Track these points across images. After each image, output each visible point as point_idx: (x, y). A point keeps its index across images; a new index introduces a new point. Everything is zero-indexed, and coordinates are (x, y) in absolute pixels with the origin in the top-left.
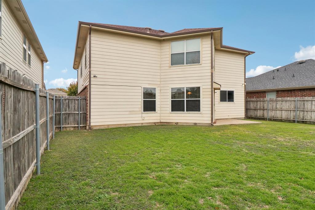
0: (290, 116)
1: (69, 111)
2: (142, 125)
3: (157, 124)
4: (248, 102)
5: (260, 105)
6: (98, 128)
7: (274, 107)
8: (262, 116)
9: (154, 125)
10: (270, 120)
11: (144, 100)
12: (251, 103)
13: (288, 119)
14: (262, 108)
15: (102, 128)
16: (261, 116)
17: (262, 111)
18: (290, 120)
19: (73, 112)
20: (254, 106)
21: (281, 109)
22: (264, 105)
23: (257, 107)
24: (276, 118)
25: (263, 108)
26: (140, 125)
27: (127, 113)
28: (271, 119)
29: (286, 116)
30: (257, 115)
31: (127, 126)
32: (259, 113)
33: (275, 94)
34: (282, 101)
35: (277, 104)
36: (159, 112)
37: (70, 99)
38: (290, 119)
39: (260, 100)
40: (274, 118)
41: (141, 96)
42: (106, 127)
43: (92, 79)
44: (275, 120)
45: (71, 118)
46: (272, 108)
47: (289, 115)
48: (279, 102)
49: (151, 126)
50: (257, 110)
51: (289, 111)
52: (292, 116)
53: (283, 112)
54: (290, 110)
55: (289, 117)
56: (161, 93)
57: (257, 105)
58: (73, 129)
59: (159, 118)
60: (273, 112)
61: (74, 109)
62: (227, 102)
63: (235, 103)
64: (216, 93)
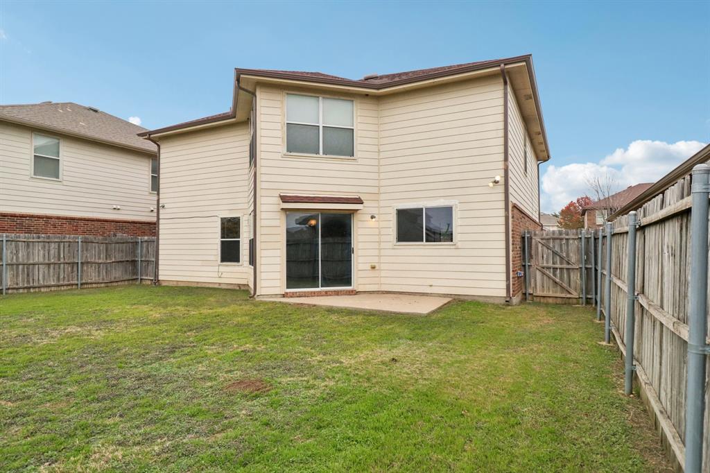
11: (221, 241)
36: (245, 264)
41: (217, 234)
62: (425, 243)
63: (459, 245)
64: (374, 220)
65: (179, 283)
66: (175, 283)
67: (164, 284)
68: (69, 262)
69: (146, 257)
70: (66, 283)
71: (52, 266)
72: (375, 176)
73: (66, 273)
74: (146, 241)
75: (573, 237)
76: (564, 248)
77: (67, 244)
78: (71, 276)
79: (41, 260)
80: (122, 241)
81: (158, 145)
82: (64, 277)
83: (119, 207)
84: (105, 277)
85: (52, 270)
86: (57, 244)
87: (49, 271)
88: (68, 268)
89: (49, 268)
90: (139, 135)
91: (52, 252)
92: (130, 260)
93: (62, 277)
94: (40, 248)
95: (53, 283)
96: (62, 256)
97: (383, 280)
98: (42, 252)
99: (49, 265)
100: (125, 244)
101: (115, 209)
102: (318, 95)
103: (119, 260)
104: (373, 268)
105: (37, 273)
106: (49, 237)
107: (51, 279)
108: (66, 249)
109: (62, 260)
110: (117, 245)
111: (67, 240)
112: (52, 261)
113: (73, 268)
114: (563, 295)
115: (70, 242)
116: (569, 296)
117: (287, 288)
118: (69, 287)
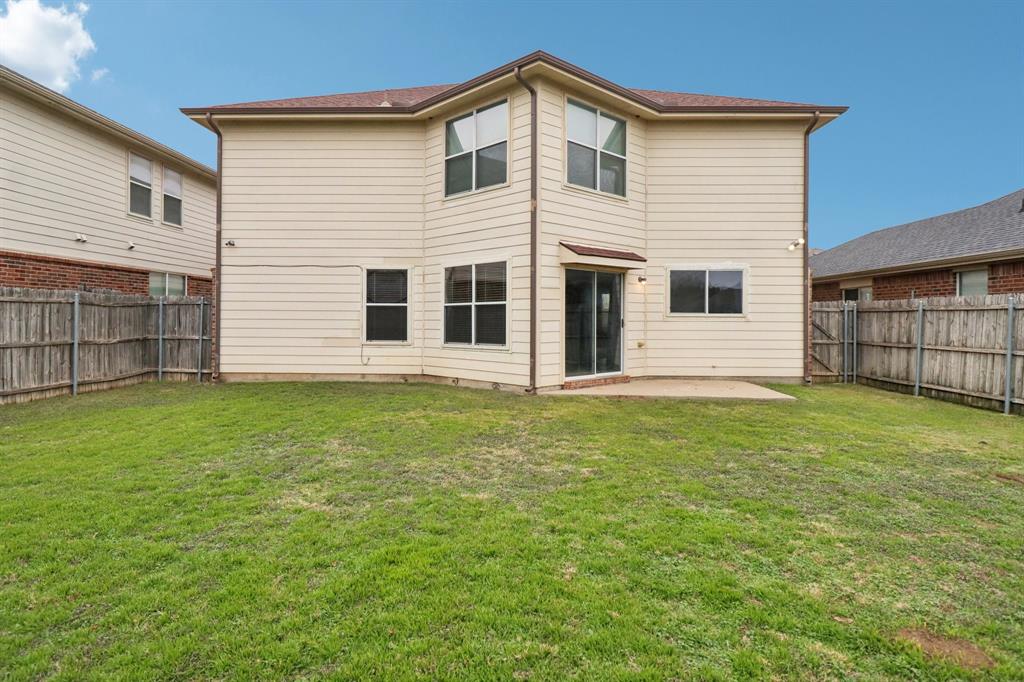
0: (991, 378)
1: (180, 334)
2: (362, 380)
3: (411, 381)
4: (866, 316)
5: (898, 327)
6: (238, 379)
7: (943, 337)
8: (904, 374)
9: (402, 381)
10: (926, 392)
11: (368, 307)
12: (874, 317)
13: (984, 392)
14: (905, 340)
15: (250, 379)
16: (901, 376)
17: (903, 353)
18: (991, 400)
19: (187, 337)
20: (881, 330)
21: (963, 345)
22: (910, 327)
23: (891, 335)
24: (945, 386)
25: (909, 341)
26: (358, 379)
27: (319, 342)
28: (932, 389)
29: (979, 379)
30: (889, 371)
31: (317, 379)
32: (896, 363)
33: (983, 278)
34: (967, 311)
35: (950, 322)
36: (418, 343)
37: (183, 302)
38: (991, 393)
39: (900, 305)
40: (938, 384)
41: (360, 296)
42: (261, 379)
43: (225, 251)
44: (942, 394)
45: (185, 352)
46: (936, 344)
47: (988, 375)
48: (957, 314)
49: (392, 383)
50: (891, 347)
51: (990, 357)
52: (998, 383)
53: (970, 359)
54: (994, 354)
55: (987, 385)
56: (424, 284)
57: (890, 329)
58: (186, 379)
59: (418, 361)
60: (939, 357)
61: (193, 328)
62: (707, 314)
63: (750, 317)
64: (643, 282)
65: (270, 377)
66: (260, 377)
67: (232, 380)
68: (58, 341)
69: (174, 332)
70: (53, 384)
71: (32, 350)
72: (641, 225)
73: (53, 363)
74: (174, 304)
75: (835, 310)
76: (825, 321)
77: (55, 307)
78: (59, 370)
79: (15, 339)
80: (130, 303)
81: (219, 135)
82: (50, 372)
83: (84, 238)
84: (107, 370)
85: (31, 358)
86: (40, 306)
87: (27, 360)
88: (56, 354)
89: (27, 354)
90: (187, 111)
91: (32, 322)
92: (141, 337)
93: (46, 373)
94: (13, 316)
95: (33, 386)
96: (47, 331)
97: (650, 362)
98: (15, 323)
99: (27, 348)
100: (133, 309)
101: (79, 240)
102: (596, 107)
103: (127, 338)
104: (640, 346)
105: (9, 364)
106: (27, 294)
107: (31, 375)
108: (54, 318)
109: (47, 339)
110: (123, 310)
111: (55, 299)
112: (33, 340)
113: (63, 354)
114: (823, 373)
115: (60, 303)
116: (829, 374)
117: (566, 376)
118: (58, 393)
